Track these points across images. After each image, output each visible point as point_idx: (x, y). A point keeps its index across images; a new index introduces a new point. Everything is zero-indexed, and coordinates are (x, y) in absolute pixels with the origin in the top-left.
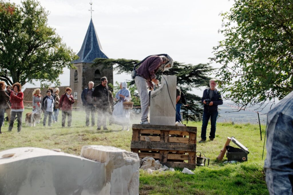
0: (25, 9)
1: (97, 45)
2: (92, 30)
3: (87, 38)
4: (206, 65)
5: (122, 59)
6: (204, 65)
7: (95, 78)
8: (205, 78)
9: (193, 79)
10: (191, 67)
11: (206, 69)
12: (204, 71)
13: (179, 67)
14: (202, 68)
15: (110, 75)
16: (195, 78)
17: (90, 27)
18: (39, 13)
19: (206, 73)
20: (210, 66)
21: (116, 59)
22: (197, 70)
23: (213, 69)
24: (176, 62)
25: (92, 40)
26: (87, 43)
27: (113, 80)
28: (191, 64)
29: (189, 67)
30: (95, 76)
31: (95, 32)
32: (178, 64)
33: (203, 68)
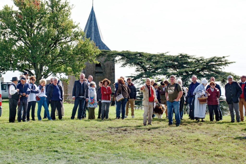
0: (50, 3)
1: (98, 35)
2: (93, 19)
3: (88, 28)
4: (221, 58)
5: (127, 51)
6: (218, 59)
7: (96, 71)
8: (218, 73)
9: (205, 74)
10: (203, 60)
11: (221, 63)
12: (218, 65)
13: (189, 60)
14: (216, 61)
15: (112, 68)
16: (207, 73)
17: (91, 16)
18: (63, 7)
19: (221, 67)
20: (226, 59)
21: (120, 51)
22: (210, 64)
23: (229, 63)
24: (186, 54)
25: (93, 30)
26: (87, 33)
27: (114, 74)
28: (203, 57)
29: (201, 60)
30: (96, 69)
31: (96, 21)
32: (188, 57)
33: (218, 62)
